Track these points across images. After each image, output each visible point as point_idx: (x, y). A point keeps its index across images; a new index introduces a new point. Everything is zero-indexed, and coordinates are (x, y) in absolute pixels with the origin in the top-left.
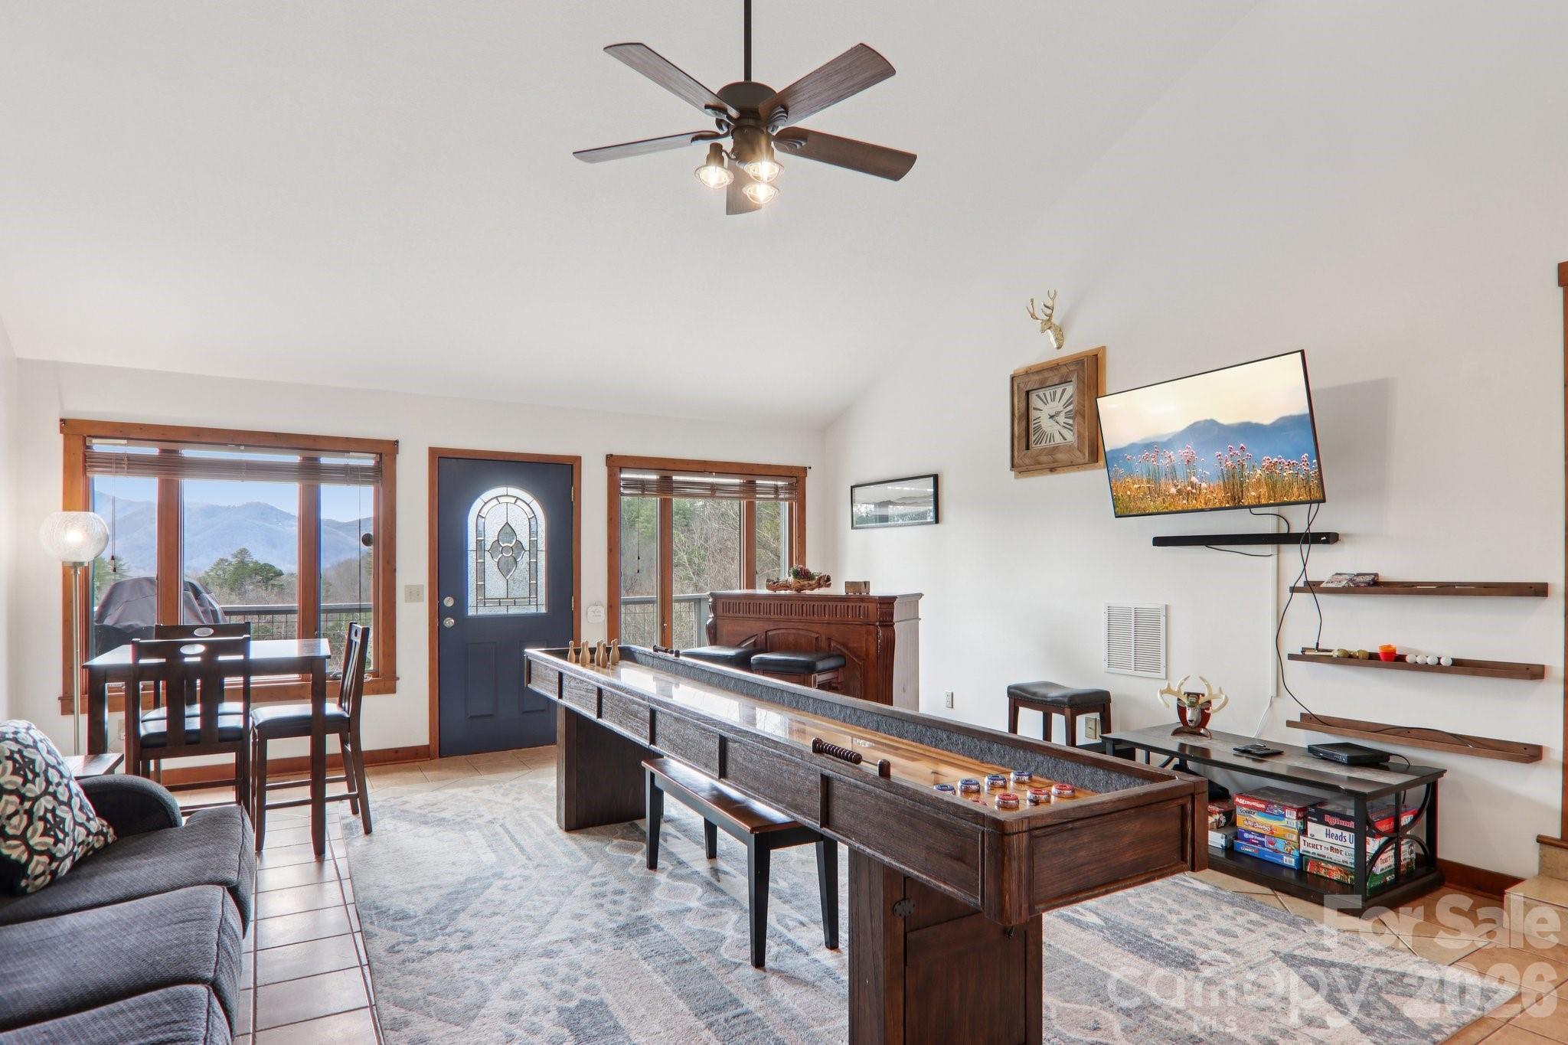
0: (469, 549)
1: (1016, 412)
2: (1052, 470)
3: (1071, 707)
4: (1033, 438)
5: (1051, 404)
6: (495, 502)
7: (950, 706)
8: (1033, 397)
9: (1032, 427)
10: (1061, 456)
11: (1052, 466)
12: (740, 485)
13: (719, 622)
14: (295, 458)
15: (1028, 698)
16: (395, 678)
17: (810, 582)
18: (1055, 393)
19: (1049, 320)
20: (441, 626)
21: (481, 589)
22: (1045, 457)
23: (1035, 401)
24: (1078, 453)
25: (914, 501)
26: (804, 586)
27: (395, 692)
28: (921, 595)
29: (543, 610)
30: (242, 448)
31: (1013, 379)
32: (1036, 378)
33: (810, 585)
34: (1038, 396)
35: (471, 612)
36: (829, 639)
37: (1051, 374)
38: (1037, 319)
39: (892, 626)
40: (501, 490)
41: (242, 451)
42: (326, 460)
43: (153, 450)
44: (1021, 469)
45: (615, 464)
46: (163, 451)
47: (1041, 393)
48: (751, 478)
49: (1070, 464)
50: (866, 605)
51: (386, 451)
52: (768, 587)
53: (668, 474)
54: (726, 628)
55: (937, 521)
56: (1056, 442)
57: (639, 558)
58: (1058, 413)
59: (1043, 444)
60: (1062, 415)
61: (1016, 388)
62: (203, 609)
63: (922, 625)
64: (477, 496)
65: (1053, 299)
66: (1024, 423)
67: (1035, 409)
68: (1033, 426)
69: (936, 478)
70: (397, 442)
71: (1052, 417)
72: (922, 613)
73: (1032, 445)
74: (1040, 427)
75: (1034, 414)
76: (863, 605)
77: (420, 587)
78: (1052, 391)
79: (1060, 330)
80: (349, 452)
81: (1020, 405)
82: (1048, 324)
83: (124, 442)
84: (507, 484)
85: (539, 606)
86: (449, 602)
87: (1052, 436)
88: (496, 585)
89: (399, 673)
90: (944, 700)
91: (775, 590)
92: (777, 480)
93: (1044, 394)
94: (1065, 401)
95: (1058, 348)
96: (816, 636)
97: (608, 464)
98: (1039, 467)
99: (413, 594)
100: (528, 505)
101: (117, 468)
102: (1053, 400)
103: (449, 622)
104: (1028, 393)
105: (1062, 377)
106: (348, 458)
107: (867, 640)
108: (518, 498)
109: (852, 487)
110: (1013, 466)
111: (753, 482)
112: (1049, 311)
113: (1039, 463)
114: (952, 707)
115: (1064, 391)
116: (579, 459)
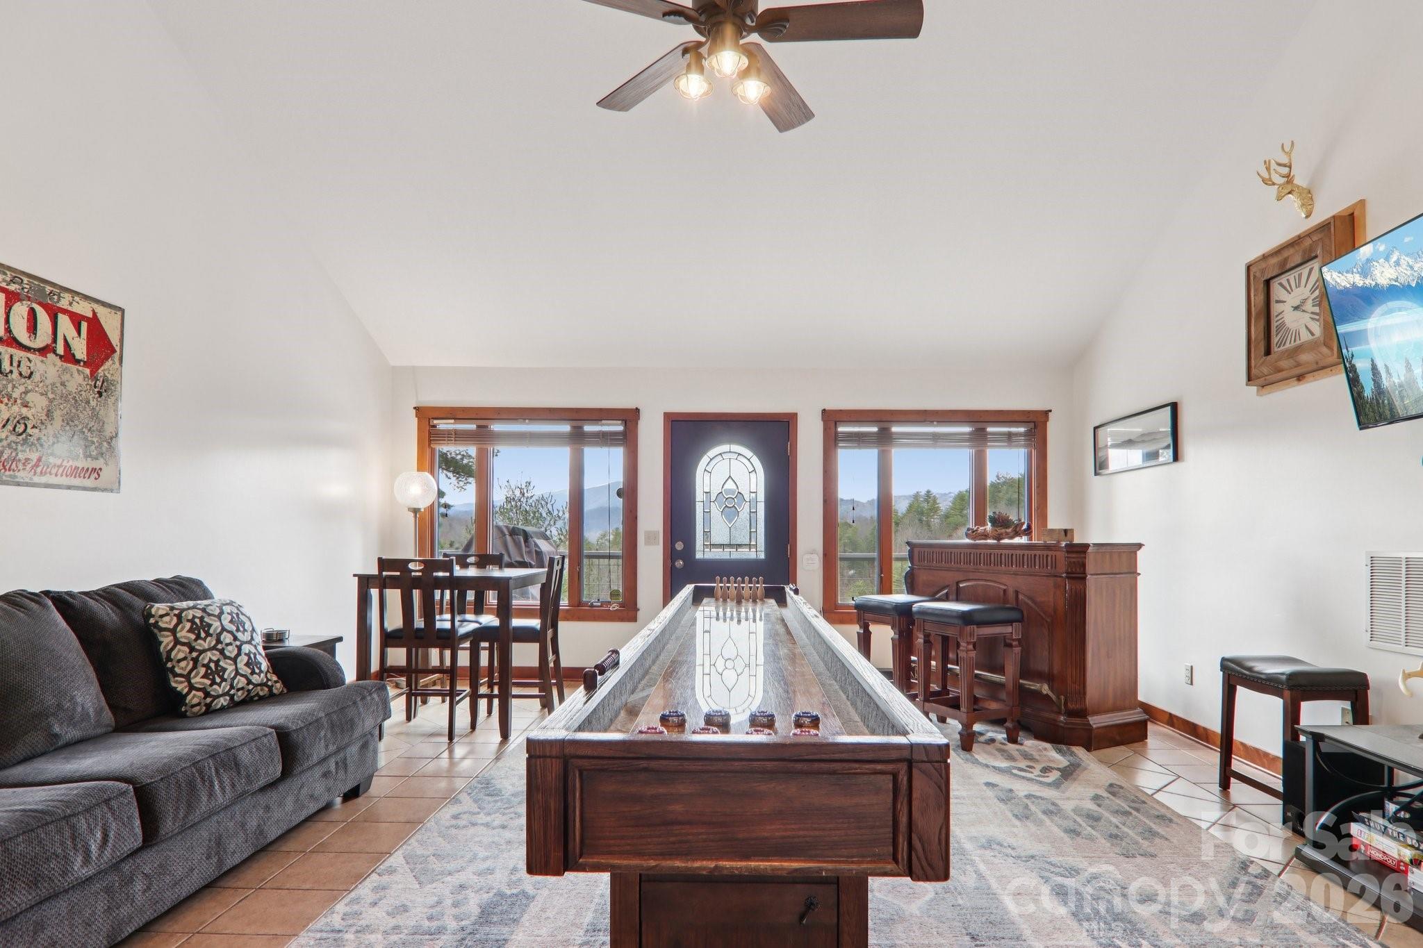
0: (697, 500)
1: (1253, 309)
2: (1300, 378)
3: (1291, 688)
4: (1275, 340)
5: (1297, 292)
6: (719, 458)
7: (1189, 682)
8: (1275, 285)
9: (1274, 325)
10: (1305, 357)
11: (1298, 371)
12: (970, 434)
13: (916, 572)
14: (566, 428)
15: (1245, 675)
16: (636, 609)
17: (1007, 530)
18: (1300, 276)
19: (1288, 182)
20: (673, 567)
21: (707, 534)
22: (1286, 362)
23: (1277, 291)
24: (1325, 350)
25: (1153, 437)
26: (1002, 534)
27: (636, 621)
28: (1140, 546)
29: (762, 556)
30: (527, 421)
31: (1248, 268)
32: (1274, 261)
33: (1007, 534)
34: (1281, 284)
35: (699, 556)
36: (1017, 593)
37: (1291, 251)
38: (1274, 184)
39: (1084, 579)
40: (724, 448)
41: (527, 424)
42: (588, 428)
43: (472, 426)
44: (1261, 381)
45: (831, 418)
46: (479, 427)
47: (1283, 279)
48: (980, 425)
49: (1315, 367)
50: (1054, 553)
51: (630, 417)
52: (967, 536)
53: (885, 425)
54: (922, 577)
55: (1176, 458)
56: (1302, 340)
57: (853, 509)
58: (1304, 301)
59: (1288, 345)
60: (1310, 302)
61: (1252, 278)
62: (528, 550)
63: (1141, 582)
64: (705, 453)
65: (1289, 154)
66: (1262, 323)
67: (1278, 302)
68: (1276, 324)
69: (1174, 407)
70: (637, 410)
71: (1296, 308)
72: (1141, 567)
73: (1275, 349)
74: (1283, 324)
75: (1276, 308)
76: (1050, 553)
77: (655, 534)
78: (1296, 275)
79: (1309, 192)
80: (601, 420)
81: (1259, 299)
82: (1289, 185)
83: (452, 421)
84: (730, 442)
85: (758, 553)
86: (679, 546)
87: (1298, 333)
88: (720, 533)
89: (639, 605)
90: (1183, 675)
91: (974, 538)
92: (1010, 427)
93: (1288, 280)
94: (1311, 286)
95: (1307, 217)
96: (1005, 587)
97: (823, 419)
98: (1280, 376)
99: (650, 538)
100: (749, 460)
101: (448, 440)
102: (1298, 286)
103: (679, 564)
104: (1267, 283)
105: (1304, 252)
106: (602, 425)
107: (1055, 593)
108: (739, 454)
109: (1096, 428)
110: (1250, 379)
111: (983, 430)
112: (1285, 171)
113: (1280, 370)
114: (1192, 684)
115: (1311, 270)
116: (796, 414)
